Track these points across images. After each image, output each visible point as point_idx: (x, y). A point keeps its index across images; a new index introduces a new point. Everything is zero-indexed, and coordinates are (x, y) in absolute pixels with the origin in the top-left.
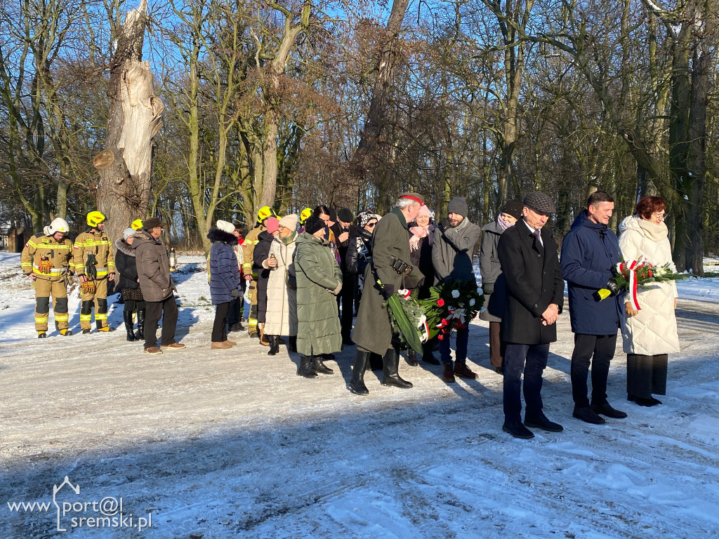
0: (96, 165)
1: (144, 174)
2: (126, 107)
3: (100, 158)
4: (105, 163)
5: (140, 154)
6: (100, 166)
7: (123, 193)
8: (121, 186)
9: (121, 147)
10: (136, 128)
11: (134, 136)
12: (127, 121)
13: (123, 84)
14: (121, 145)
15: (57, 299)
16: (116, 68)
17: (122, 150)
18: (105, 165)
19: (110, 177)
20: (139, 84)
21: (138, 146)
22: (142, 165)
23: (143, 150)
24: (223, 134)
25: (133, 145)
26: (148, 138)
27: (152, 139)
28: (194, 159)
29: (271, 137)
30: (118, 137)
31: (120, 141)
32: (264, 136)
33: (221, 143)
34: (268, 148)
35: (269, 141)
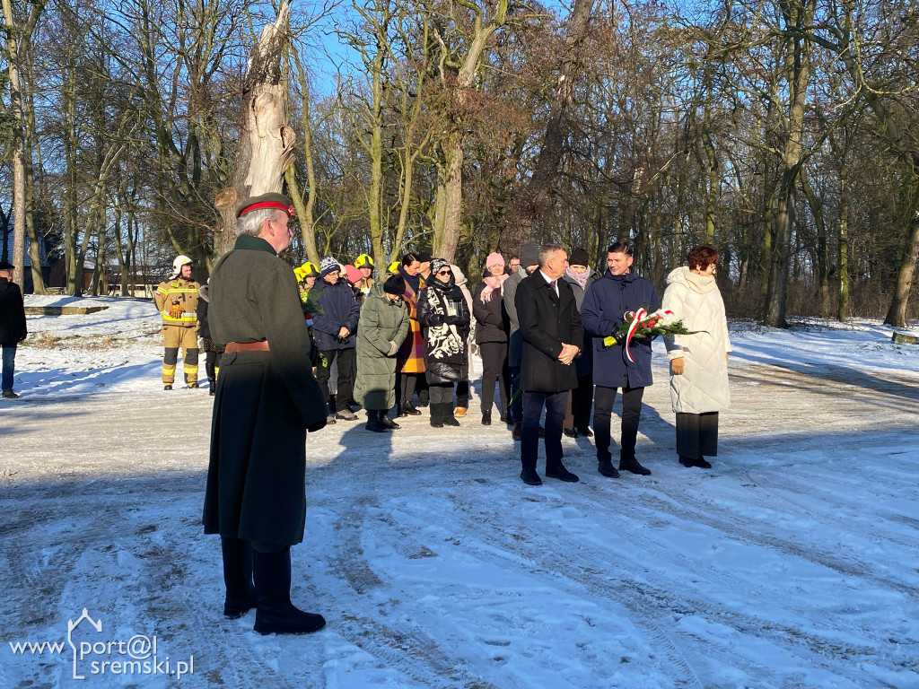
0: (218, 205)
2: (254, 138)
3: (223, 197)
4: (226, 203)
6: (222, 206)
9: (248, 184)
10: (265, 162)
11: (262, 171)
12: (255, 155)
13: (251, 112)
14: (248, 182)
15: (188, 350)
16: (245, 93)
17: (250, 187)
18: (227, 205)
20: (269, 112)
21: (266, 183)
23: (273, 186)
24: (410, 160)
25: (261, 181)
26: (278, 174)
27: (283, 175)
28: (375, 192)
29: (455, 165)
30: (246, 173)
31: (248, 177)
32: (447, 164)
33: (407, 171)
34: (451, 179)
35: (453, 170)
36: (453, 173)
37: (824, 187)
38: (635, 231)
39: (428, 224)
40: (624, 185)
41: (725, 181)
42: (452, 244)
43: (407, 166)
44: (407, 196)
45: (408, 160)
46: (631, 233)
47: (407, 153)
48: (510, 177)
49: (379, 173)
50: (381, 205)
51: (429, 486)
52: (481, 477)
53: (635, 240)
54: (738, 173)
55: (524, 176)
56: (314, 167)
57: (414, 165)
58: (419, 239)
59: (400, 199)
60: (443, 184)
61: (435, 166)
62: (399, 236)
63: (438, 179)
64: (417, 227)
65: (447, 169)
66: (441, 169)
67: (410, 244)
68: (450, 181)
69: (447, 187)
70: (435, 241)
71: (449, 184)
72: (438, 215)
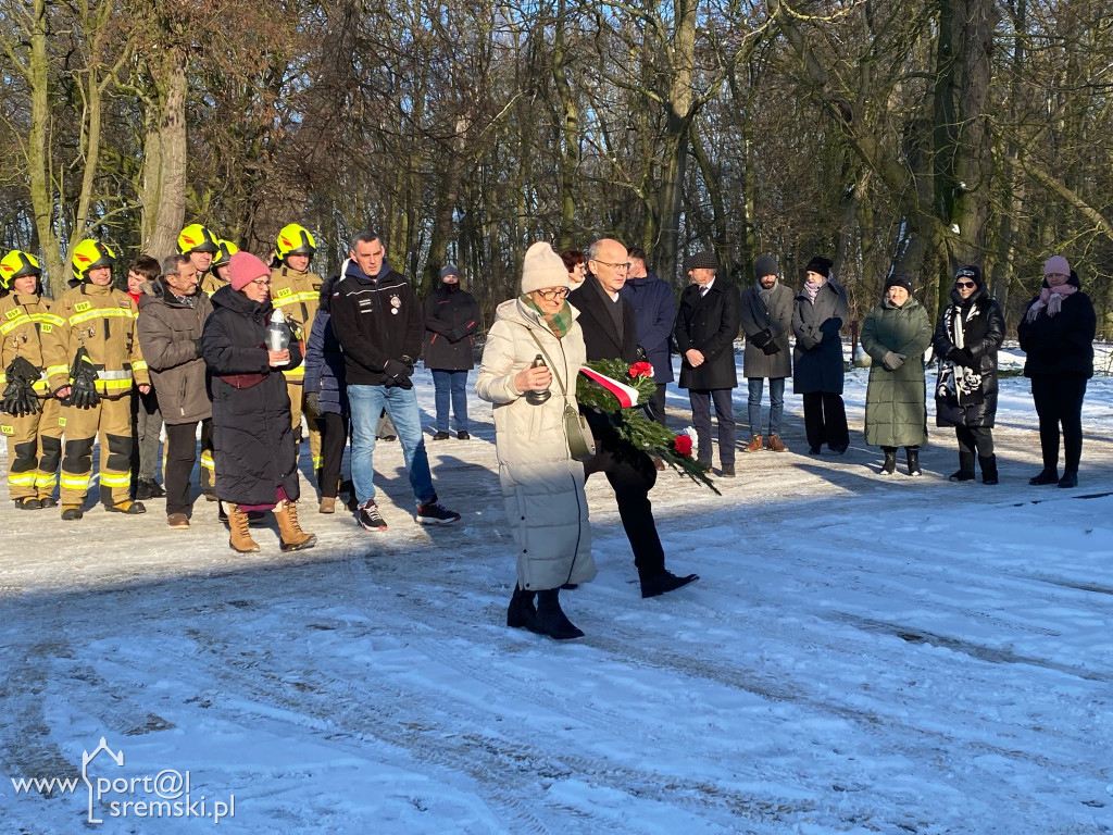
24: (96, 90)
28: (38, 141)
29: (175, 101)
32: (161, 98)
33: (94, 108)
34: (170, 123)
35: (171, 108)
36: (171, 113)
37: (722, 148)
38: (461, 211)
39: (134, 196)
40: (444, 141)
41: (588, 139)
43: (93, 99)
44: (94, 148)
45: (93, 89)
46: (455, 214)
47: (92, 79)
48: (266, 122)
50: (50, 163)
53: (462, 225)
54: (604, 124)
55: (286, 122)
57: (104, 97)
58: (116, 218)
59: (82, 153)
60: (157, 130)
61: (140, 100)
62: (83, 212)
63: (148, 122)
64: (112, 198)
65: (162, 105)
66: (152, 106)
67: (100, 226)
68: (167, 125)
69: (162, 135)
70: (143, 222)
71: (166, 130)
72: (148, 180)
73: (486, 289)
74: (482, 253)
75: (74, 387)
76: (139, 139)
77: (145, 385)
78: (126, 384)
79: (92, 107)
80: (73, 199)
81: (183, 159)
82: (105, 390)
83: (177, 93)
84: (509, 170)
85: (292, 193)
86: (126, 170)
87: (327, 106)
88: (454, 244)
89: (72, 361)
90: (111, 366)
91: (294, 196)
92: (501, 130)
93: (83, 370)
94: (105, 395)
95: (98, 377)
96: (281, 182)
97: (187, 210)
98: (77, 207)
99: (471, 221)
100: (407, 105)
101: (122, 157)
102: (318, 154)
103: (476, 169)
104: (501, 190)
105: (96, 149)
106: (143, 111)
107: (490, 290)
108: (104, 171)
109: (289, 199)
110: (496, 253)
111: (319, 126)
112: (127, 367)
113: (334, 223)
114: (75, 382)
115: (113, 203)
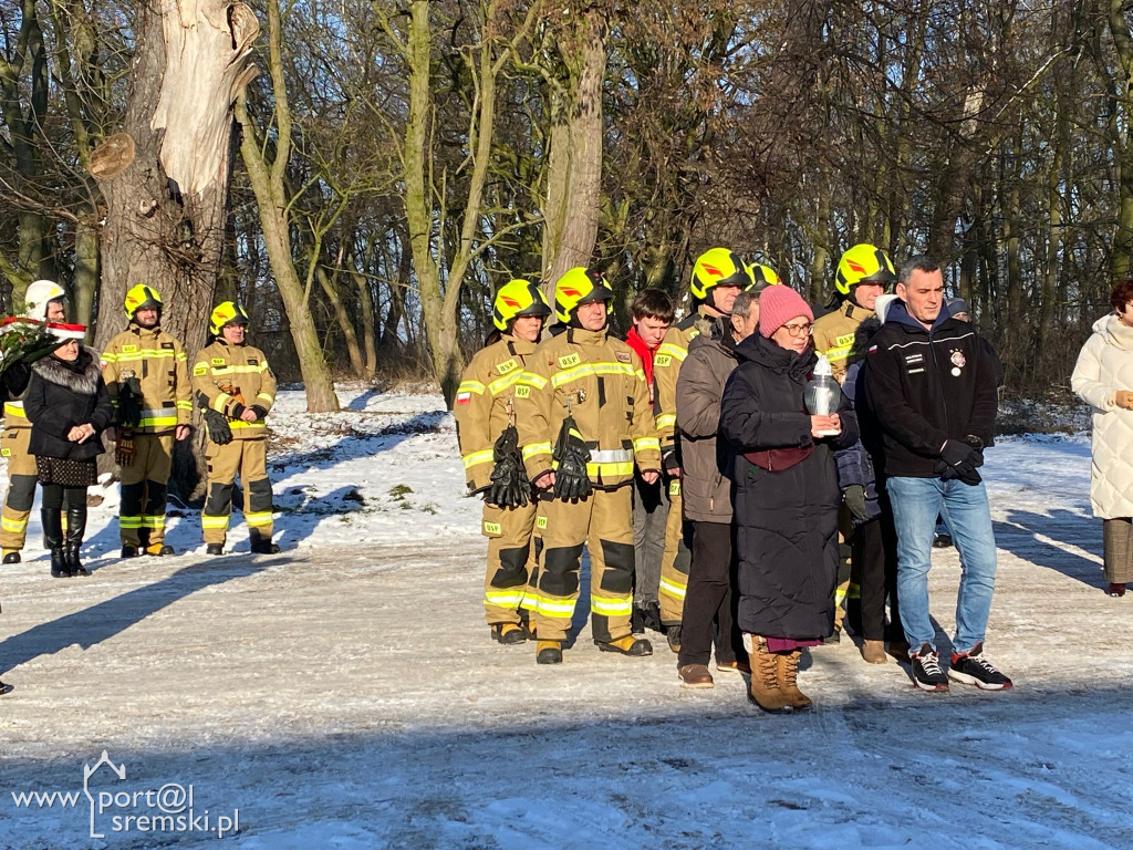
0: (95, 170)
1: (209, 191)
2: (172, 27)
3: (104, 153)
4: (112, 165)
5: (201, 142)
6: (103, 172)
7: (155, 236)
8: (151, 220)
9: (157, 126)
10: (194, 79)
11: (187, 98)
12: (172, 64)
14: (159, 120)
17: (161, 133)
18: (115, 170)
19: (126, 199)
21: (194, 125)
22: (207, 169)
23: (210, 131)
24: (488, 71)
25: (186, 119)
26: (222, 104)
27: (232, 106)
28: (417, 138)
29: (590, 83)
30: (154, 102)
31: (158, 113)
32: (573, 80)
33: (485, 96)
34: (583, 112)
35: (585, 93)
36: (585, 99)
39: (534, 208)
40: (944, 120)
42: (582, 248)
43: (484, 84)
44: (484, 147)
45: (487, 69)
47: (486, 57)
48: (705, 108)
49: (425, 98)
50: (431, 166)
51: (567, 775)
52: (677, 754)
56: (289, 85)
57: (499, 80)
58: (507, 237)
59: (471, 153)
60: (566, 122)
61: (543, 81)
62: (468, 230)
63: (555, 111)
64: (504, 211)
65: (574, 88)
66: (561, 90)
67: (487, 249)
68: (579, 114)
69: (573, 128)
70: (545, 243)
71: (578, 122)
72: (553, 186)
73: (1000, 329)
74: (994, 278)
75: (560, 473)
76: (540, 134)
77: (651, 471)
78: (626, 470)
79: (485, 93)
80: (457, 212)
81: (597, 161)
82: (599, 477)
83: (593, 73)
84: (1039, 160)
85: (740, 203)
86: (523, 173)
87: (791, 84)
88: (954, 266)
89: (556, 437)
90: (607, 443)
91: (743, 206)
92: (1028, 104)
93: (572, 449)
94: (599, 485)
95: (590, 458)
96: (727, 187)
97: (599, 228)
98: (461, 224)
99: (981, 234)
100: (895, 73)
101: (519, 158)
102: (777, 149)
103: (990, 159)
104: (1026, 188)
105: (487, 148)
106: (546, 97)
107: (1006, 331)
108: (494, 175)
109: (737, 210)
110: (1015, 279)
111: (780, 111)
112: (627, 445)
113: (787, 239)
114: (561, 466)
115: (505, 217)
